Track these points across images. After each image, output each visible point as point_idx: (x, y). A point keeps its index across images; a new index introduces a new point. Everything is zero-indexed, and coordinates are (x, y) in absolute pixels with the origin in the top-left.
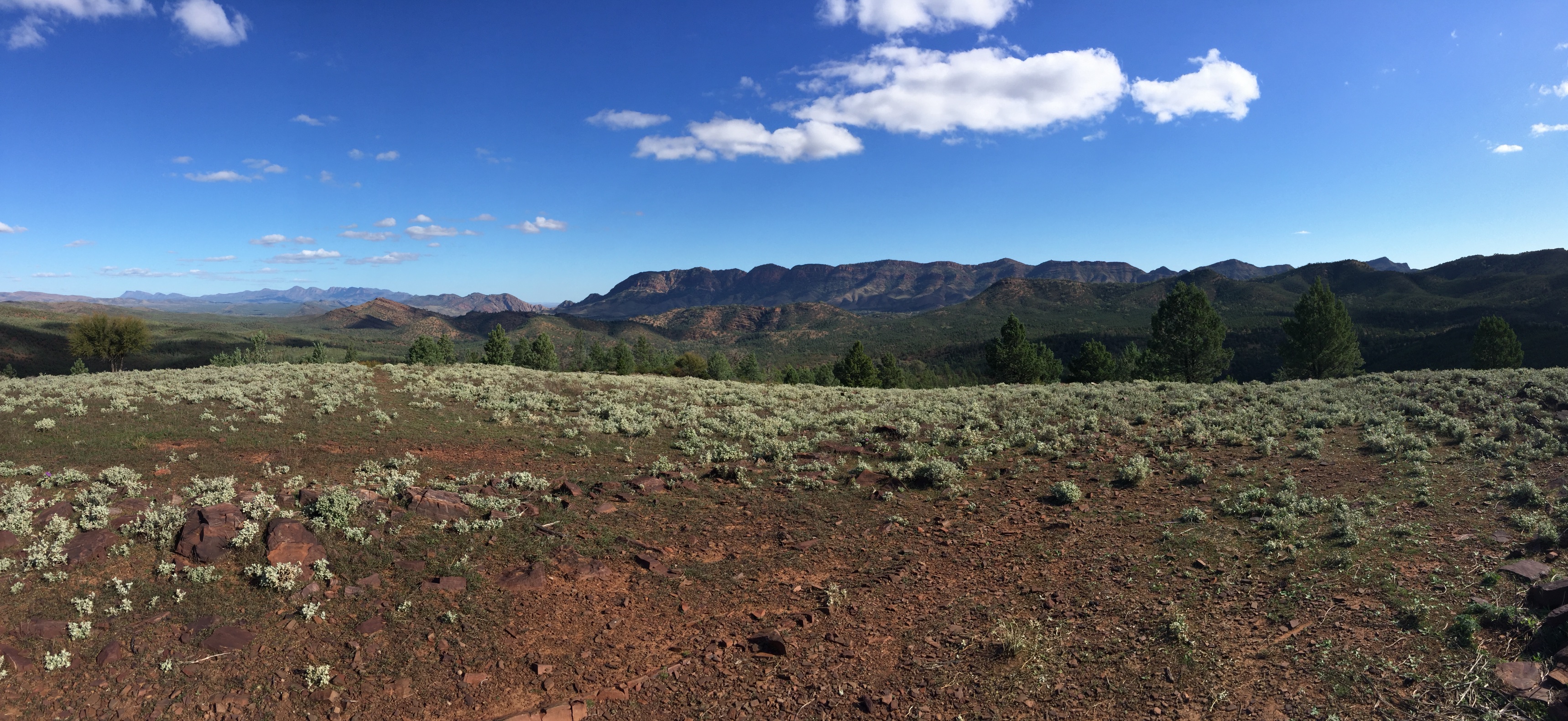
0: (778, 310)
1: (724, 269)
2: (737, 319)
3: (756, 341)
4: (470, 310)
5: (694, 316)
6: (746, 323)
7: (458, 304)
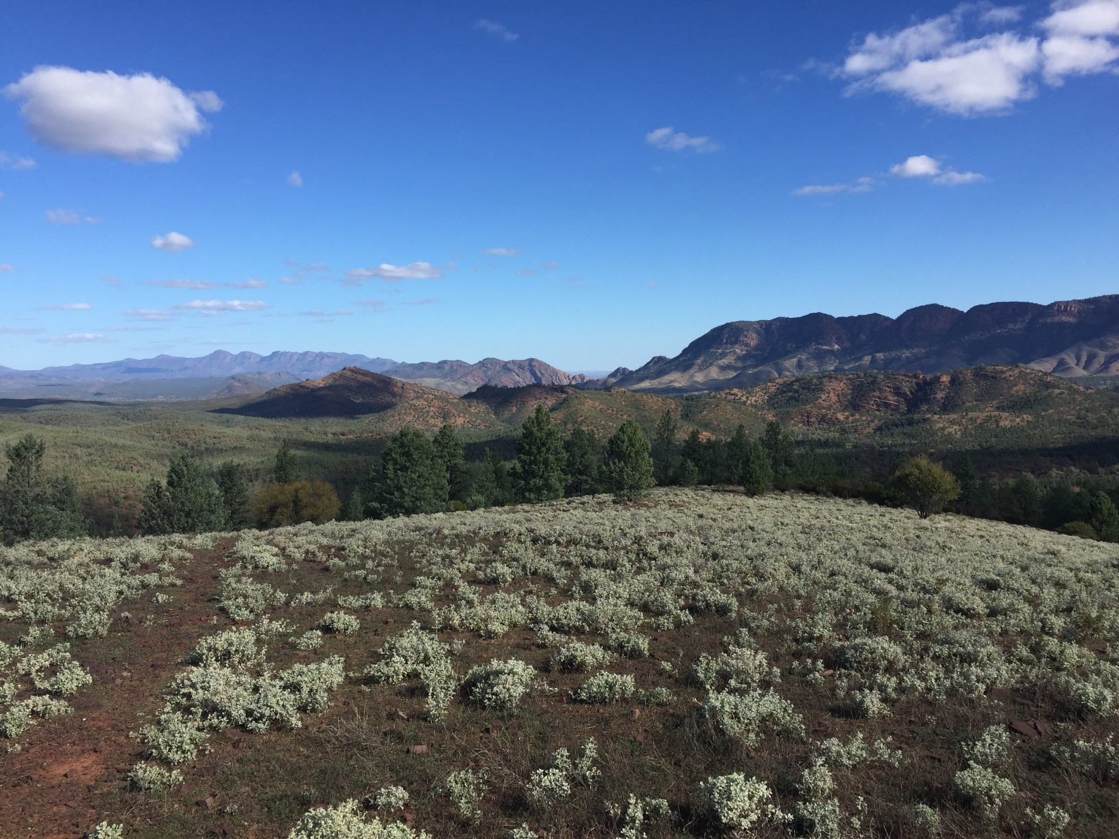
0: (945, 379)
1: (856, 315)
2: (877, 394)
3: (908, 429)
4: (481, 383)
5: (809, 389)
6: (892, 399)
7: (465, 375)
